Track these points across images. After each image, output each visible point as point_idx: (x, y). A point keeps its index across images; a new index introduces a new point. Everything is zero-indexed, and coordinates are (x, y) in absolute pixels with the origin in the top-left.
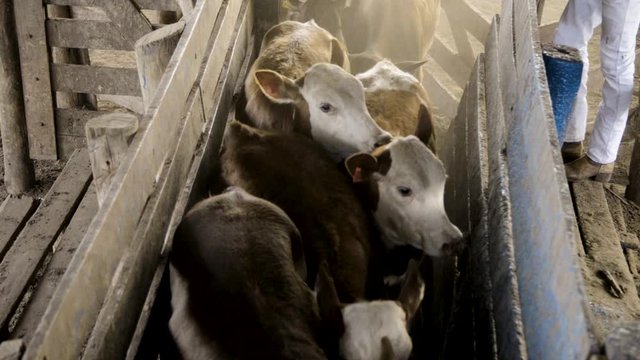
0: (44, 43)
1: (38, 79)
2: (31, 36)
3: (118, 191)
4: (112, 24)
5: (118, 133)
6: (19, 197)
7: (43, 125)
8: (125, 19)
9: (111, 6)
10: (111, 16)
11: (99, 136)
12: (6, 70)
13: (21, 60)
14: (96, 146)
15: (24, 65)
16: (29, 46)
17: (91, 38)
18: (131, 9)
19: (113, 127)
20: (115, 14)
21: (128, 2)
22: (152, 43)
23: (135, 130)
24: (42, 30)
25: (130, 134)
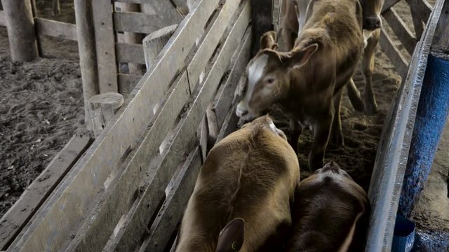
0: (112, 29)
1: (107, 53)
2: (103, 24)
3: (97, 149)
4: (157, 16)
5: (109, 107)
6: (81, 136)
7: (110, 85)
8: (166, 13)
9: (156, 4)
10: (156, 10)
11: (96, 108)
12: (86, 46)
13: (96, 40)
14: (95, 114)
15: (98, 43)
16: (102, 31)
17: (143, 25)
18: (170, 5)
19: (105, 103)
20: (159, 9)
21: (168, 1)
22: (153, 40)
23: (121, 105)
24: (111, 19)
25: (116, 108)
